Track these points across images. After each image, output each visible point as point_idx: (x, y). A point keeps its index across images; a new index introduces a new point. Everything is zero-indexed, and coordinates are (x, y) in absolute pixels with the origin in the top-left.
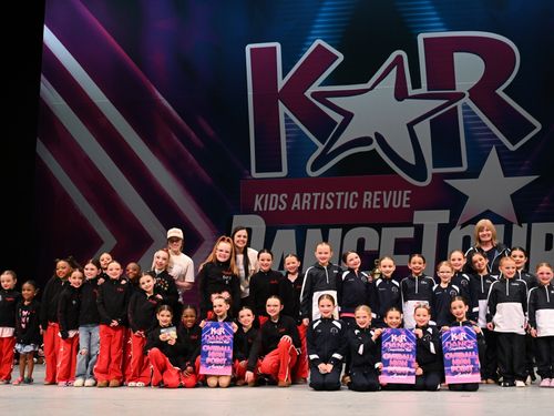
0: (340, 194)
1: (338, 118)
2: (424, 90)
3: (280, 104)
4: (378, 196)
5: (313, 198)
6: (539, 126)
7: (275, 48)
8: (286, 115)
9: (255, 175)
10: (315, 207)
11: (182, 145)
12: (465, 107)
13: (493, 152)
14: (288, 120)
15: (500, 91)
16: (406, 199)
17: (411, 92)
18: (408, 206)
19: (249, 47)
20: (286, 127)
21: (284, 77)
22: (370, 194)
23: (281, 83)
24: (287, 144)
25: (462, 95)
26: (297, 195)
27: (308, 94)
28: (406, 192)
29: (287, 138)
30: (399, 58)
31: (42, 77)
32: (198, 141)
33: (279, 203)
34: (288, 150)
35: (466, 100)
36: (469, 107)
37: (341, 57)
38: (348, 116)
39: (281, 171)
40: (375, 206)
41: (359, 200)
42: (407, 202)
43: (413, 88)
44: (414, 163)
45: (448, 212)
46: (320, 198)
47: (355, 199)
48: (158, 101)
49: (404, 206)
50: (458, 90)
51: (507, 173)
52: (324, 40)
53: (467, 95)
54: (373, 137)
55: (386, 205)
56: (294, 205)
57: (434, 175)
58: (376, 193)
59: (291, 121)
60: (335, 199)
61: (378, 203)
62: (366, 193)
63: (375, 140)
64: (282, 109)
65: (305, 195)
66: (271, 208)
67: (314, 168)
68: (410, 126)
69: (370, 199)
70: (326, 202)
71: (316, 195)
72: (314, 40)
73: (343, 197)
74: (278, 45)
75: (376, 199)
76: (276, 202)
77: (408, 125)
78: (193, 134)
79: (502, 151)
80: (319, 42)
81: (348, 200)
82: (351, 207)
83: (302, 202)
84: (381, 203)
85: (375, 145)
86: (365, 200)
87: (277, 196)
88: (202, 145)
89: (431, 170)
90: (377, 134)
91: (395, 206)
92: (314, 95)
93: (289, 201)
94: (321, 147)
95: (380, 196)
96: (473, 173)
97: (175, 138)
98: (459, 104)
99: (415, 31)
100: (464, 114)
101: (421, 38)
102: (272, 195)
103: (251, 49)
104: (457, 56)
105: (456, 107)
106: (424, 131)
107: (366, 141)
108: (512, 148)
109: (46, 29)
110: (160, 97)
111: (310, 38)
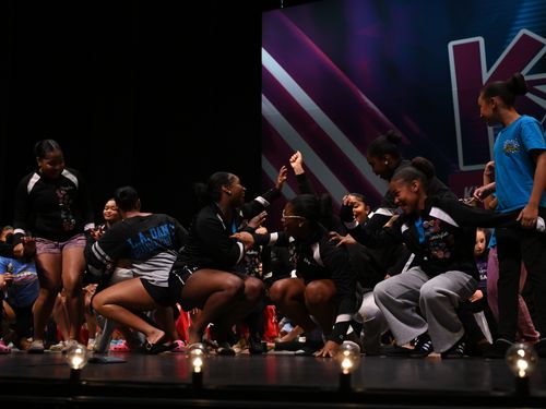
7: (478, 43)
9: (463, 168)
19: (451, 45)
21: (488, 69)
23: (486, 76)
31: (263, 97)
48: (366, 104)
52: (529, 29)
72: (518, 31)
74: (481, 40)
88: (409, 142)
109: (264, 51)
110: (367, 100)
111: (514, 28)
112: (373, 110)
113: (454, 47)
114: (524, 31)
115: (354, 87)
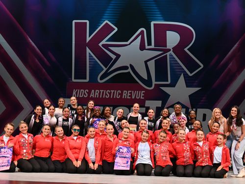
0: (112, 91)
1: (114, 57)
2: (153, 46)
3: (87, 48)
4: (130, 93)
5: (100, 92)
6: (202, 66)
8: (89, 54)
9: (74, 80)
10: (101, 97)
11: (40, 65)
12: (171, 55)
13: (182, 76)
14: (90, 56)
15: (186, 49)
16: (142, 95)
17: (147, 47)
18: (143, 98)
20: (90, 59)
21: (89, 37)
22: (126, 92)
23: (88, 39)
24: (90, 67)
25: (169, 50)
26: (93, 91)
27: (100, 45)
28: (142, 92)
29: (90, 64)
30: (142, 32)
32: (48, 63)
33: (84, 94)
34: (90, 70)
35: (171, 52)
36: (172, 55)
37: (116, 29)
38: (118, 56)
39: (86, 79)
40: (128, 97)
41: (121, 94)
42: (143, 96)
43: (148, 45)
44: (146, 79)
45: (161, 101)
46: (103, 92)
47: (119, 94)
48: (31, 43)
49: (142, 98)
50: (167, 48)
51: (187, 86)
53: (172, 50)
55: (133, 97)
56: (91, 95)
57: (155, 84)
58: (129, 91)
59: (92, 56)
60: (110, 93)
61: (129, 96)
62: (124, 91)
63: (130, 68)
64: (88, 51)
65: (96, 91)
66: (80, 96)
67: (101, 79)
68: (146, 62)
69: (126, 94)
70: (106, 94)
71: (102, 91)
72: (104, 21)
73: (114, 92)
75: (129, 94)
76: (83, 93)
77: (145, 62)
78: (45, 59)
79: (186, 76)
81: (116, 94)
82: (117, 97)
83: (95, 93)
84: (131, 96)
85: (130, 70)
86: (124, 94)
87: (83, 90)
88: (49, 65)
89: (154, 83)
90: (131, 65)
91: (137, 98)
92: (103, 45)
93: (89, 93)
94: (105, 69)
95: (131, 93)
96: (173, 85)
97: (37, 61)
98: (168, 54)
100: (170, 58)
101: (152, 23)
102: (81, 90)
103: (75, 23)
104: (168, 32)
105: (167, 55)
106: (152, 65)
107: (126, 68)
108: (190, 75)
110: (31, 41)
114: (107, 21)
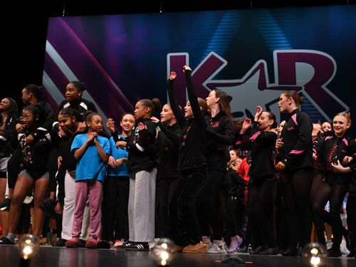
7: (185, 56)
19: (169, 55)
31: (44, 72)
52: (216, 52)
54: (244, 112)
74: (187, 55)
80: (212, 53)
99: (272, 49)
109: (47, 42)
111: (208, 51)
112: (117, 91)
113: (171, 57)
115: (106, 74)
